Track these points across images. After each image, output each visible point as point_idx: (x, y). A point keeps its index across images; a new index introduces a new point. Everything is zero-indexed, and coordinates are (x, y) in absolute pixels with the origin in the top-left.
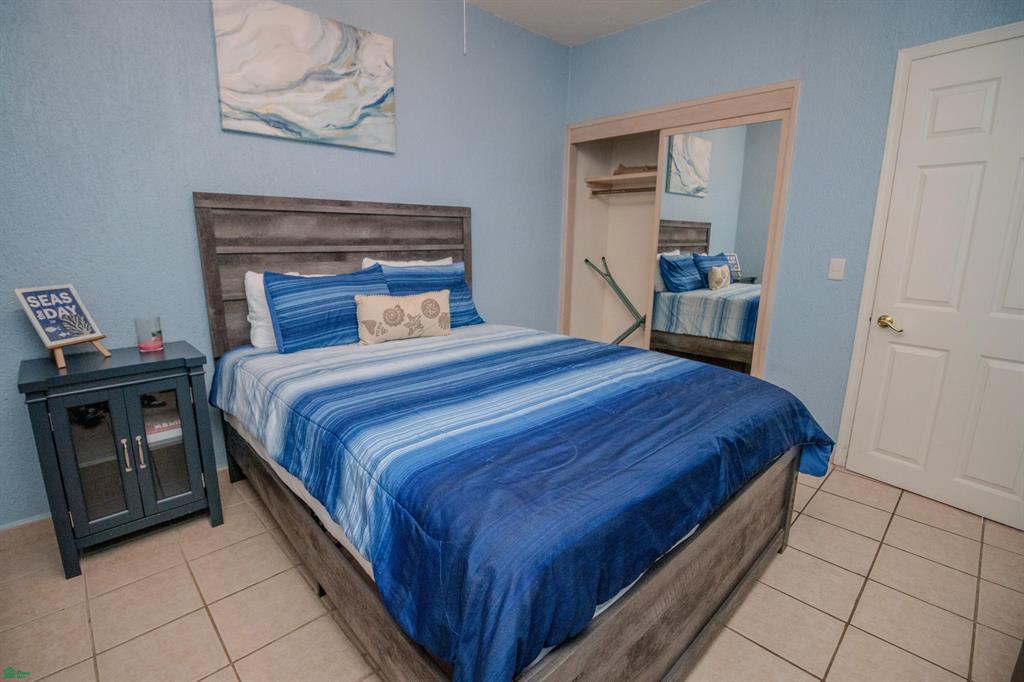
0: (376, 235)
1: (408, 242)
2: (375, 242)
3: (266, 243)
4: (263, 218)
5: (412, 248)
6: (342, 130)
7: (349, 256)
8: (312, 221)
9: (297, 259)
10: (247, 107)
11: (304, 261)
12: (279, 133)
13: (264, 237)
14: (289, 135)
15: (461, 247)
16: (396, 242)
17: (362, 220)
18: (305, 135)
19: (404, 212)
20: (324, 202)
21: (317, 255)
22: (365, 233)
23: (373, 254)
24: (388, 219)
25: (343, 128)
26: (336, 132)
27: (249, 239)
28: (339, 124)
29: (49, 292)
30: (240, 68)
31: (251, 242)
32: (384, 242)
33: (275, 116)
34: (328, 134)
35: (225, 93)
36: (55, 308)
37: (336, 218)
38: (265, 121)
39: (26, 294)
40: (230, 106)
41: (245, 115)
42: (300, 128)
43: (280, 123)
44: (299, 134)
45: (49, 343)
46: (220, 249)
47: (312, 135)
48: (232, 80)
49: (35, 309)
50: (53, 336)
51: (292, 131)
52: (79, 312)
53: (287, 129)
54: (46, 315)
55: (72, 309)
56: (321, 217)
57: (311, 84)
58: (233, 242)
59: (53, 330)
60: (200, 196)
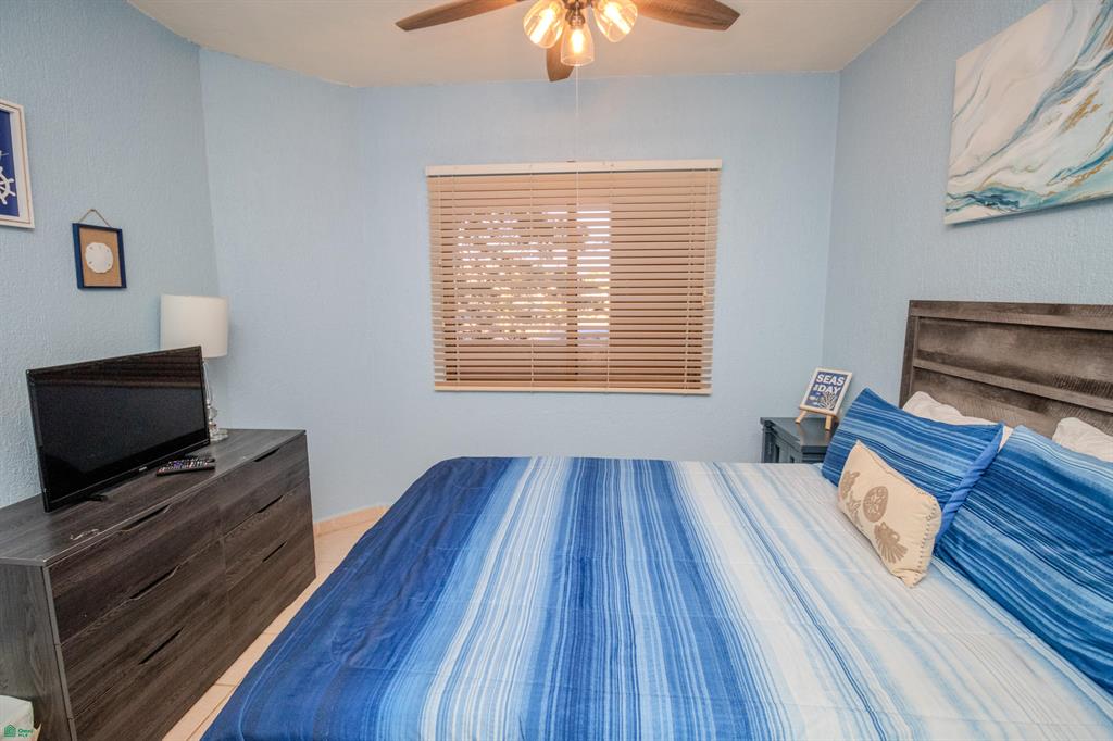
2: (1110, 391)
3: (956, 363)
4: (959, 329)
6: (1083, 173)
7: (1051, 407)
8: (1010, 338)
10: (966, 191)
11: (988, 398)
12: (994, 212)
13: (955, 354)
14: (1006, 210)
18: (1024, 204)
20: (1025, 308)
21: (1005, 393)
23: (1101, 415)
25: (1086, 167)
26: (1071, 180)
27: (942, 354)
28: (1077, 164)
29: (833, 375)
31: (944, 359)
33: (991, 190)
34: (1059, 187)
35: (952, 182)
36: (827, 385)
37: (1045, 336)
38: (981, 201)
39: (817, 370)
40: (952, 197)
41: (964, 201)
42: (1019, 195)
43: (995, 198)
44: (1016, 203)
45: (803, 406)
46: (917, 362)
47: (1032, 200)
48: (961, 163)
49: (816, 383)
50: (809, 402)
51: (1007, 203)
52: (839, 393)
53: (1002, 203)
54: (819, 388)
55: (836, 390)
56: (1023, 332)
57: (1042, 118)
58: (929, 356)
59: (813, 398)
60: (915, 304)
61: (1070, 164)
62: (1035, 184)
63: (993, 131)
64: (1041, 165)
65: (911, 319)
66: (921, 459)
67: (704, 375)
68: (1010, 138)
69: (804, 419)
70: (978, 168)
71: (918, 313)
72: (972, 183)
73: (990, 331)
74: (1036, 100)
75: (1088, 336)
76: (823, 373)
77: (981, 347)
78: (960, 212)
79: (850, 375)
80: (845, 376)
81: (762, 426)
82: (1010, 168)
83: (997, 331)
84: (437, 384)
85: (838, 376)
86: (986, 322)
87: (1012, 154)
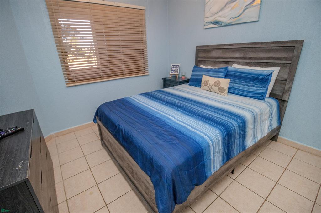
0: (242, 55)
1: (255, 58)
2: (241, 58)
4: (208, 51)
5: (257, 61)
6: (236, 19)
7: (229, 63)
8: (220, 51)
9: (214, 63)
10: (210, 21)
11: (216, 63)
12: (216, 26)
13: (208, 56)
14: (219, 26)
15: (290, 62)
16: (250, 58)
17: (237, 50)
18: (223, 24)
19: (256, 46)
20: (224, 45)
21: (220, 62)
22: (237, 55)
23: (239, 63)
24: (248, 49)
25: (236, 17)
26: (233, 20)
28: (234, 17)
29: (175, 65)
30: (209, 11)
31: (205, 57)
32: (245, 58)
33: (215, 21)
34: (230, 21)
35: (205, 19)
36: (175, 68)
37: (228, 50)
38: (213, 24)
39: (172, 65)
40: (206, 22)
41: (209, 23)
42: (222, 22)
43: (216, 23)
44: (221, 24)
45: (171, 73)
46: (199, 59)
47: (225, 23)
48: (207, 14)
49: (172, 68)
50: (172, 73)
51: (219, 24)
52: (178, 69)
53: (218, 24)
54: (173, 69)
55: (177, 69)
56: (223, 50)
57: (227, 6)
58: (202, 57)
59: (172, 71)
60: (197, 47)
61: (233, 17)
62: (226, 20)
63: (215, 8)
64: (227, 17)
65: (196, 50)
66: (216, 75)
67: (146, 70)
68: (220, 10)
69: (172, 77)
70: (212, 16)
71: (198, 48)
72: (211, 19)
73: (216, 50)
74: (226, 3)
75: (236, 49)
76: (174, 65)
77: (214, 54)
78: (208, 26)
79: (179, 65)
80: (178, 65)
81: (162, 80)
82: (220, 16)
83: (218, 50)
84: (67, 84)
85: (177, 65)
86: (215, 49)
87: (220, 13)
